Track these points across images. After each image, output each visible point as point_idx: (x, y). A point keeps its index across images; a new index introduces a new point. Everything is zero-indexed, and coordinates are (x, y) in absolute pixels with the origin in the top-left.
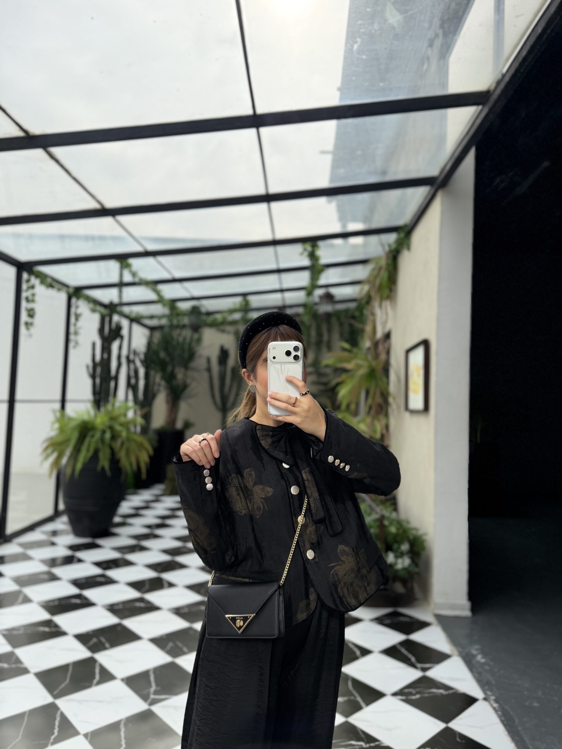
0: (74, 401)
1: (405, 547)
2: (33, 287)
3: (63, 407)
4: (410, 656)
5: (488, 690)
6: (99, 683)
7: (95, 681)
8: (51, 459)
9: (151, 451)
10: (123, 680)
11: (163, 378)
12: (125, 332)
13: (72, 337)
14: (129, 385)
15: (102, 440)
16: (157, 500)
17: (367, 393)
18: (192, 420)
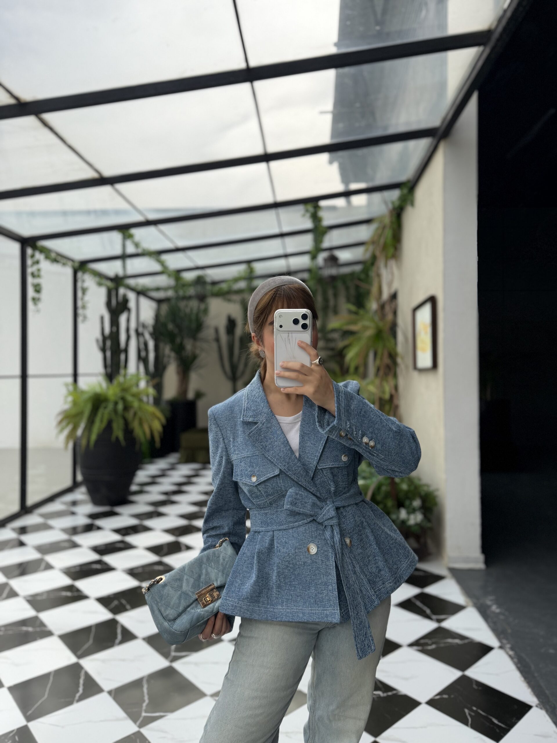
0: (86, 375)
1: (417, 503)
2: (37, 262)
3: (75, 380)
4: (425, 608)
5: (504, 638)
6: (122, 642)
7: (117, 641)
8: (66, 432)
9: (163, 420)
10: (144, 639)
11: (172, 349)
12: (132, 304)
13: (80, 311)
14: (139, 357)
15: (115, 411)
16: (173, 468)
17: (375, 354)
18: (203, 390)
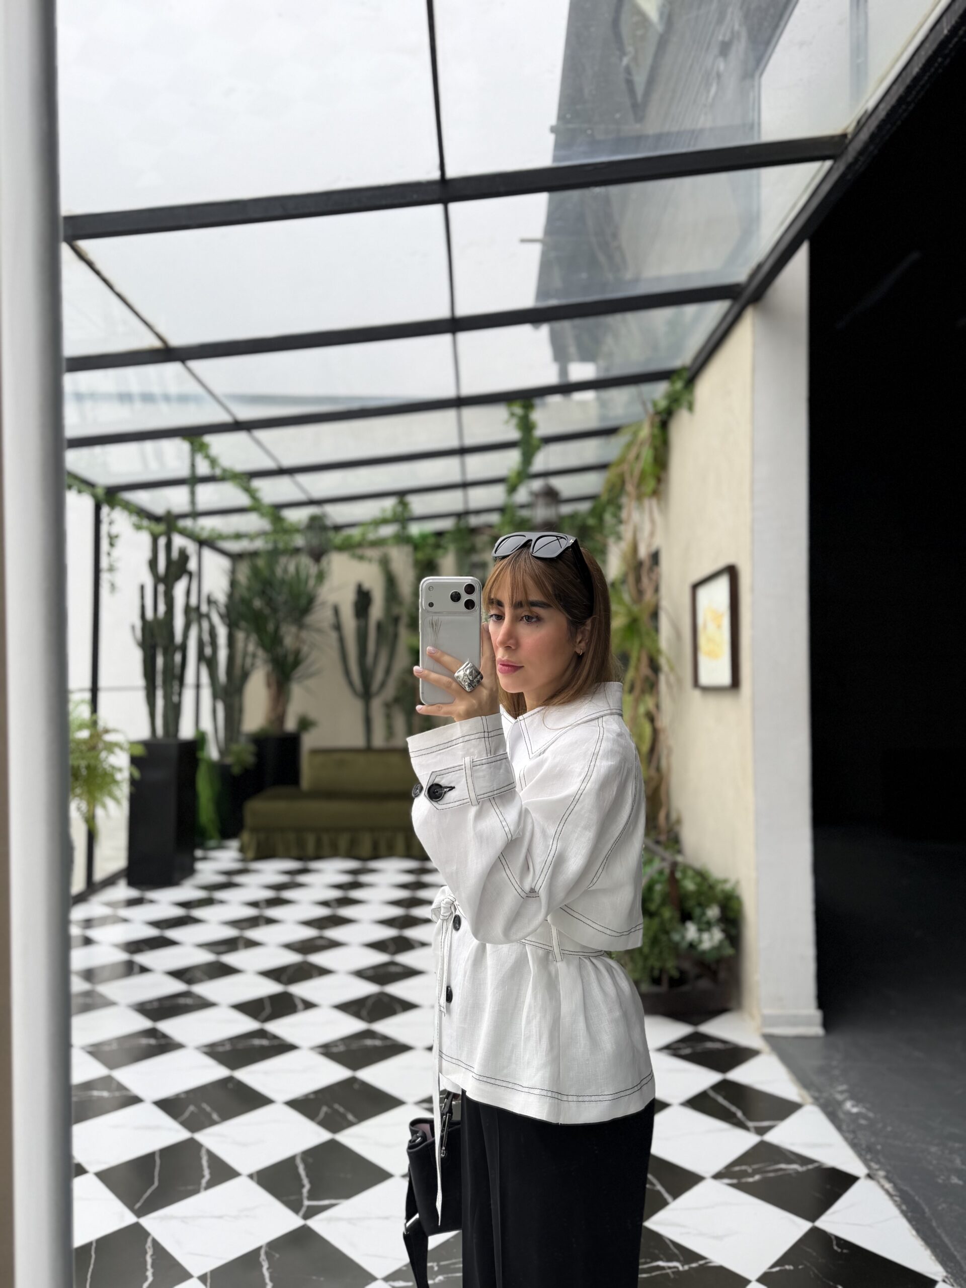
0: (112, 689)
1: (713, 912)
3: (94, 700)
4: (733, 1109)
5: (871, 1160)
6: (211, 1184)
7: (204, 1182)
10: (251, 1176)
11: (262, 644)
12: (192, 564)
13: (104, 576)
14: (201, 657)
17: (626, 659)
18: (313, 715)
